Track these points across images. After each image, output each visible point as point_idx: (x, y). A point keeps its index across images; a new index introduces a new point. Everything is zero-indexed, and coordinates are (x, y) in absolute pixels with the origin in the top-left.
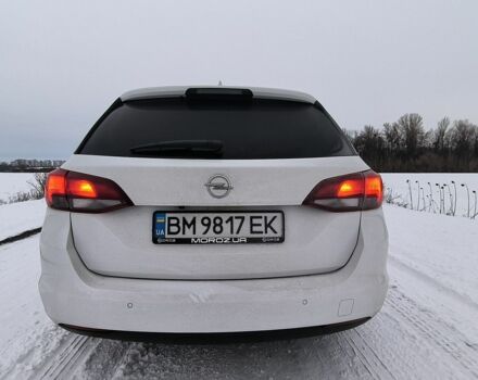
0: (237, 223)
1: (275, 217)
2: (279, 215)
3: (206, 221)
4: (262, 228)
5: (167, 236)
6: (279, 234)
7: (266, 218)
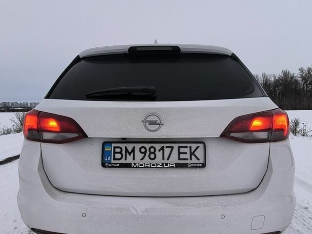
0: (167, 151)
1: (198, 147)
2: (201, 145)
3: (143, 150)
4: (188, 156)
5: (113, 161)
6: (202, 161)
7: (190, 147)
